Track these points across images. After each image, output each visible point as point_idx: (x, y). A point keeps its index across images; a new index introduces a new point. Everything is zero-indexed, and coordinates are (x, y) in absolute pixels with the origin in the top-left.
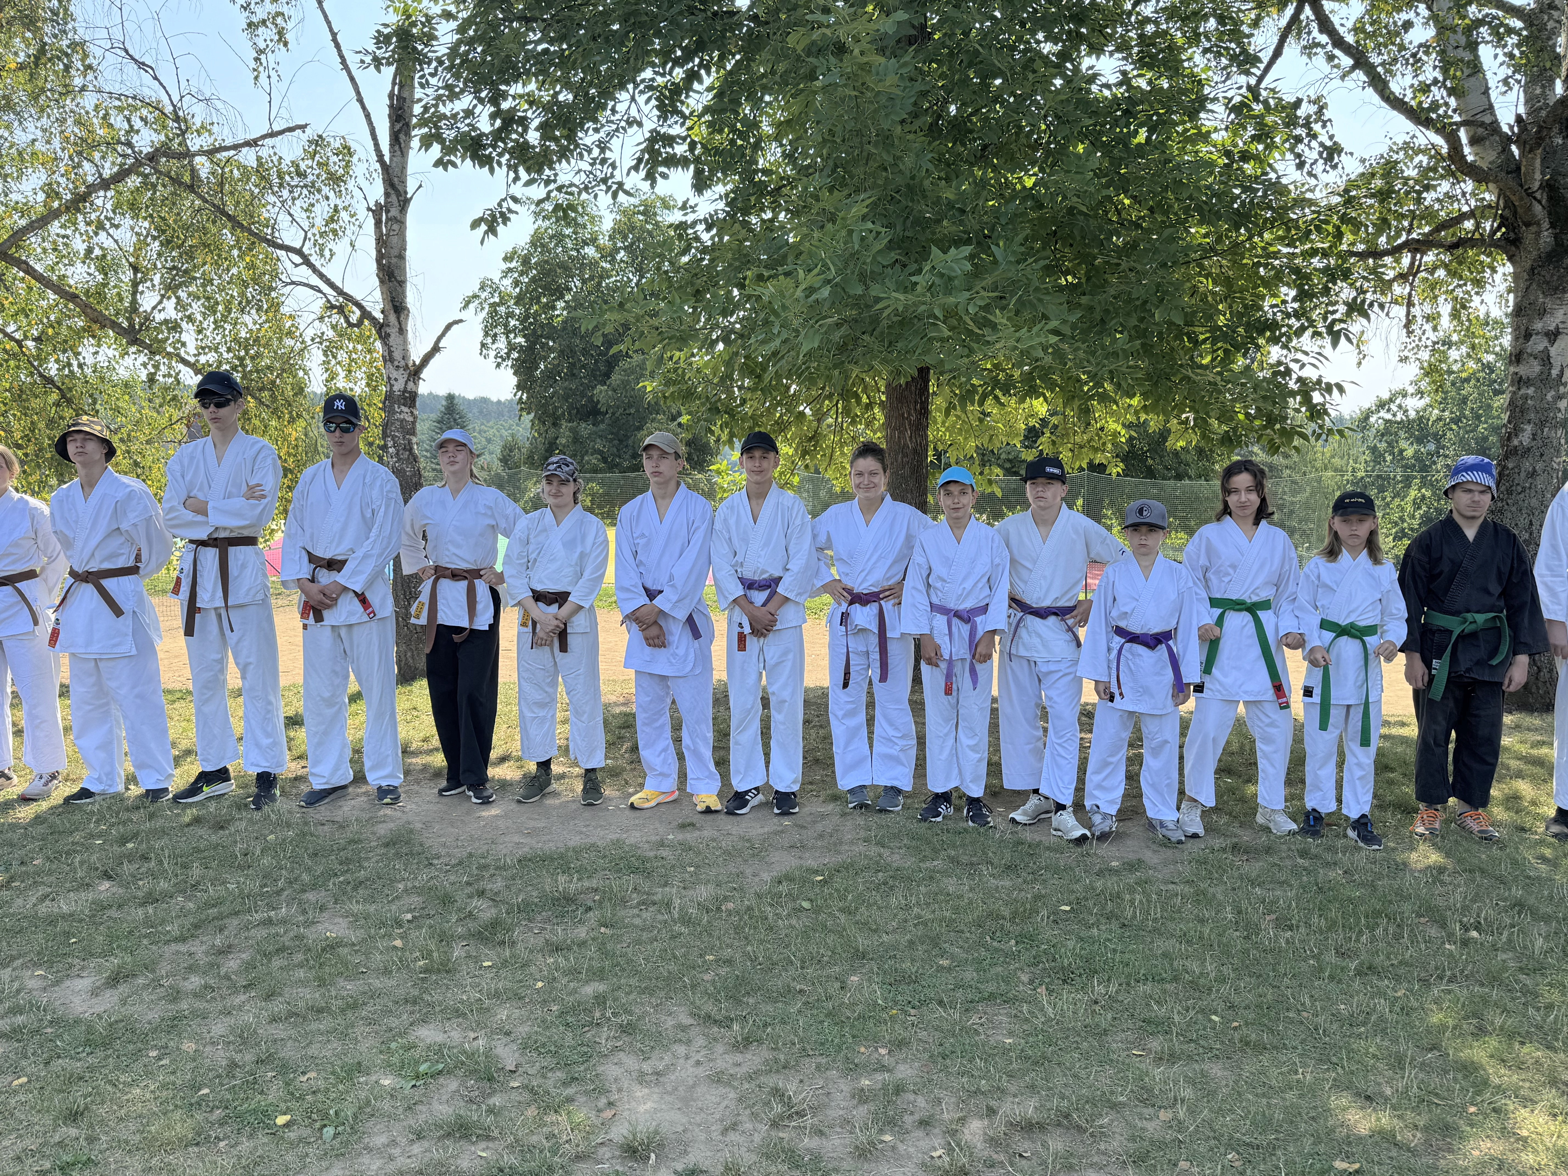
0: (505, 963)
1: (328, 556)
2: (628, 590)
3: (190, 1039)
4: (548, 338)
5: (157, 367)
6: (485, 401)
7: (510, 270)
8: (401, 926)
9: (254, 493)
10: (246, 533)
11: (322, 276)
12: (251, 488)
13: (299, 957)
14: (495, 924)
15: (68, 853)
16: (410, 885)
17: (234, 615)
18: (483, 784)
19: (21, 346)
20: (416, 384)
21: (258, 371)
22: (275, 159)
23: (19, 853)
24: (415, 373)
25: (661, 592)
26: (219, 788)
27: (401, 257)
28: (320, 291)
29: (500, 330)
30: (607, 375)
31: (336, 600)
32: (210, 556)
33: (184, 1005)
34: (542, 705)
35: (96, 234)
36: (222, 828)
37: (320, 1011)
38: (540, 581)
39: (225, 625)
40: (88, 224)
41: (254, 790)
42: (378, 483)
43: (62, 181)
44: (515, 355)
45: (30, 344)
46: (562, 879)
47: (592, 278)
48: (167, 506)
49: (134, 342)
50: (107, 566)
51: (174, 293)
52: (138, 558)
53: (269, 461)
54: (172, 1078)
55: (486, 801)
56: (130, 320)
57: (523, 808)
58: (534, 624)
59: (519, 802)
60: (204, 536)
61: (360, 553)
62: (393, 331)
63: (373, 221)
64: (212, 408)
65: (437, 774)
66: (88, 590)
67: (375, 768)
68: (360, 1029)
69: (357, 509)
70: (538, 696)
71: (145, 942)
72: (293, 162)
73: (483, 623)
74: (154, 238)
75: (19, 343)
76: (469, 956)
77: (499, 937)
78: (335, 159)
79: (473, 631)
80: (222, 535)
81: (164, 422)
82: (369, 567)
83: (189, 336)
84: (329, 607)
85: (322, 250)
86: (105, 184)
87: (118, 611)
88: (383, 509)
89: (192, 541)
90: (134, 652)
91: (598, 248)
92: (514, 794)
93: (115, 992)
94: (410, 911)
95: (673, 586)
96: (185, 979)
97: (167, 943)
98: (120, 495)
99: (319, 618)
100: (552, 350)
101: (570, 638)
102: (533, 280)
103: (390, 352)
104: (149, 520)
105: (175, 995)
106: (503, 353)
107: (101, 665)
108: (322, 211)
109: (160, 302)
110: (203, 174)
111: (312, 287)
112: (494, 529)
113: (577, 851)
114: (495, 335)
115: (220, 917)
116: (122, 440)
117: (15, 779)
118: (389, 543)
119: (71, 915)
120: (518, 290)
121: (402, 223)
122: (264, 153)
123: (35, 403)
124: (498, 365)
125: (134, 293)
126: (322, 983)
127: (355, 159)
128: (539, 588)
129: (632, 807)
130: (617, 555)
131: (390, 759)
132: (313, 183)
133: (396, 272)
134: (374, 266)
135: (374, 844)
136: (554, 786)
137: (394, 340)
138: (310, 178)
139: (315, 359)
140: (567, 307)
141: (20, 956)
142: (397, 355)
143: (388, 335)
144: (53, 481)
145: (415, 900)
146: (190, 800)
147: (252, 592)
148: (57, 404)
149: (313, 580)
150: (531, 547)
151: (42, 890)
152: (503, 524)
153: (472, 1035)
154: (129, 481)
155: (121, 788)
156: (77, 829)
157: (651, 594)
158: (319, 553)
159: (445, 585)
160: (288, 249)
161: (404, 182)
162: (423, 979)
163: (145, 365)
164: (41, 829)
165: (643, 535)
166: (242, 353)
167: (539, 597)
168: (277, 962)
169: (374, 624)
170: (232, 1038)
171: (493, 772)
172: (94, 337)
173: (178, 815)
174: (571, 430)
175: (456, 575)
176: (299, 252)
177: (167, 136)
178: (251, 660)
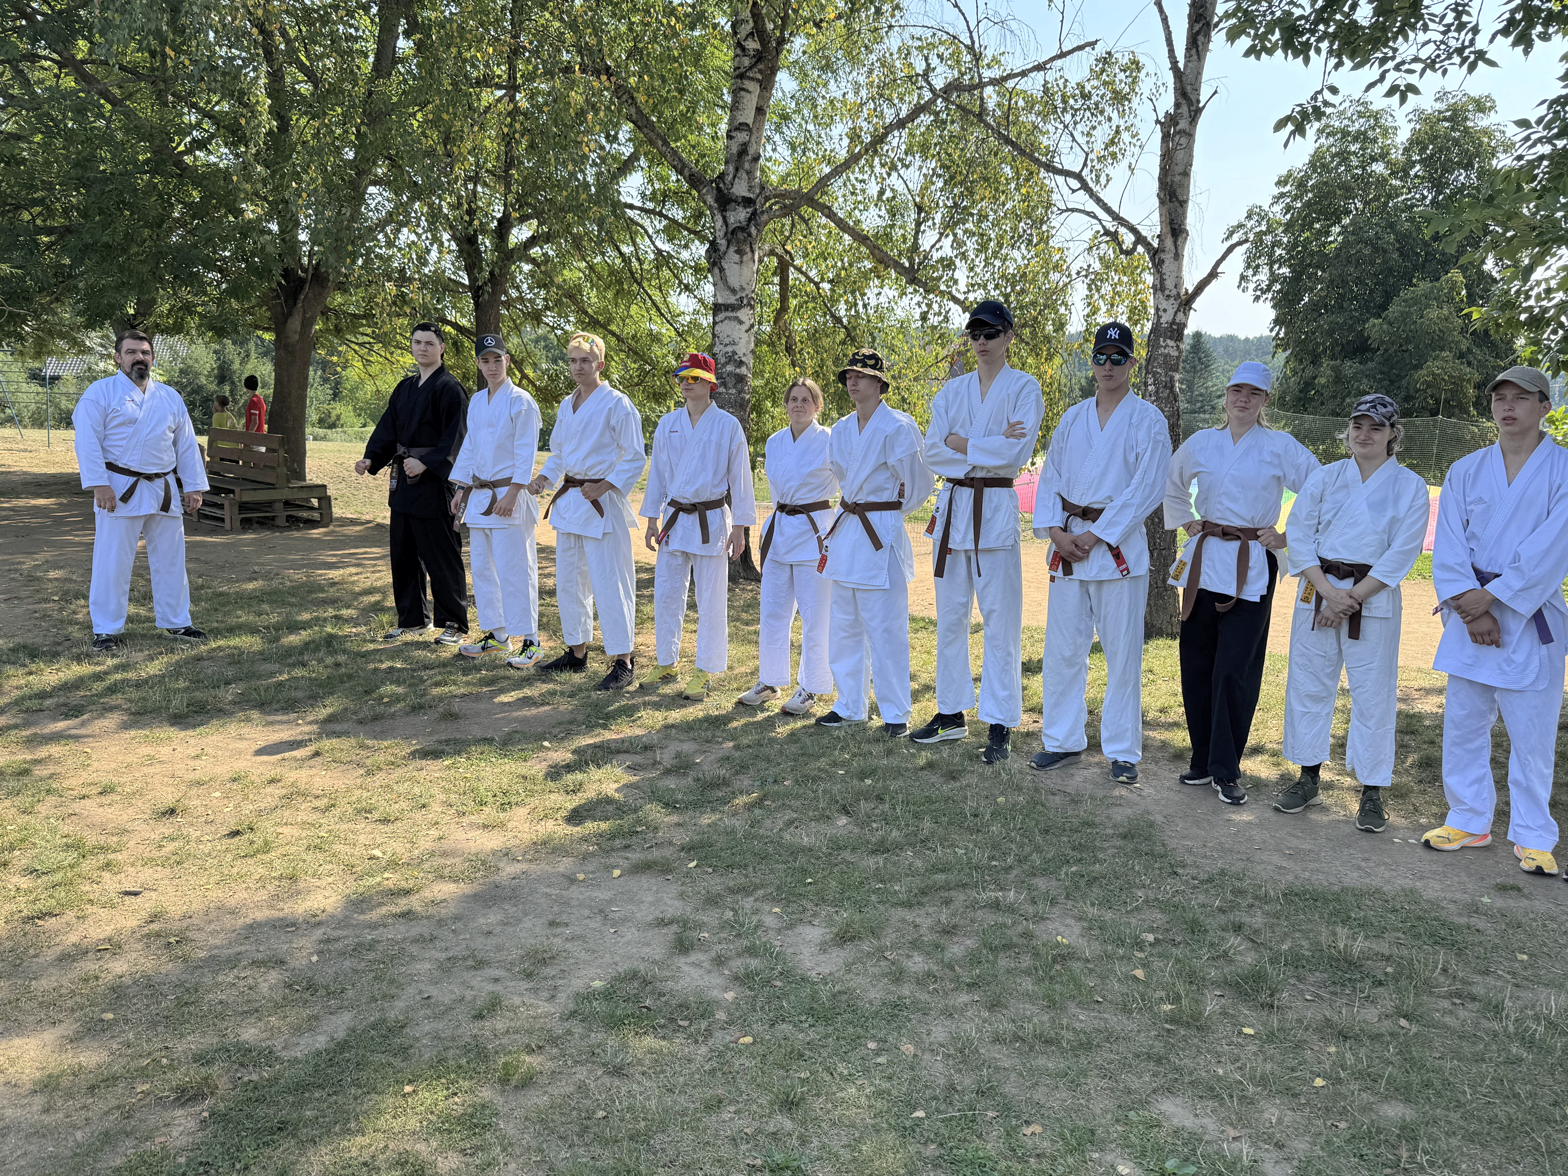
0: (1271, 1037)
1: (1083, 503)
2: (1450, 569)
3: (911, 1040)
4: (1318, 267)
5: (929, 306)
6: (1232, 338)
7: (1282, 195)
8: (1141, 950)
9: (1014, 431)
10: (1002, 474)
11: (1099, 201)
12: (1012, 426)
13: (1027, 961)
14: (1257, 977)
15: (814, 780)
16: (1152, 896)
17: (984, 561)
18: (1234, 781)
19: (818, 288)
20: (1186, 315)
21: (1021, 308)
22: (1061, 83)
23: (773, 771)
24: (1187, 302)
25: (1497, 576)
26: (952, 733)
27: (1186, 174)
28: (1095, 217)
29: (1263, 260)
30: (1384, 307)
31: (1088, 552)
32: (966, 495)
33: (906, 990)
34: (1316, 699)
35: (889, 175)
36: (954, 778)
37: (1048, 1042)
38: (1333, 549)
39: (974, 570)
40: (883, 165)
41: (985, 740)
42: (1146, 424)
43: (864, 124)
44: (1277, 287)
45: (826, 286)
46: (1342, 932)
47: (1376, 198)
48: (929, 442)
49: (912, 281)
50: (872, 499)
51: (952, 231)
52: (901, 494)
53: (1033, 397)
54: (888, 1085)
55: (1236, 802)
56: (911, 260)
57: (1282, 819)
58: (1319, 599)
59: (1277, 809)
60: (961, 475)
61: (1118, 502)
62: (1168, 257)
63: (1160, 135)
64: (982, 340)
65: (1178, 756)
66: (853, 522)
67: (1113, 739)
68: (1093, 1082)
69: (1119, 453)
70: (1313, 688)
71: (874, 898)
72: (1078, 84)
73: (1253, 593)
74: (939, 176)
75: (817, 284)
76: (1224, 1014)
77: (1264, 997)
78: (1122, 76)
79: (1240, 601)
80: (980, 474)
81: (931, 360)
82: (1127, 518)
83: (961, 274)
84: (1080, 559)
85: (1098, 177)
86: (901, 124)
87: (877, 544)
88: (1148, 453)
89: (949, 480)
90: (887, 586)
91: (1389, 164)
92: (1270, 798)
93: (842, 954)
94: (1151, 930)
95: (1517, 569)
96: (909, 957)
97: (894, 905)
98: (890, 429)
99: (1068, 571)
100: (1320, 280)
101: (1364, 623)
102: (1308, 205)
103: (1162, 281)
104: (913, 456)
105: (898, 976)
106: (1264, 286)
107: (858, 594)
108: (1103, 134)
109: (939, 240)
110: (991, 105)
111: (1088, 214)
112: (1279, 482)
113: (1359, 894)
114: (1258, 266)
115: (947, 887)
116: (893, 377)
117: (779, 692)
118: (1152, 492)
119: (810, 850)
120: (1288, 216)
121: (1190, 135)
122: (1051, 76)
123: (826, 342)
124: (1257, 298)
125: (917, 232)
126: (1052, 1004)
127: (1142, 75)
128: (1330, 556)
129: (1427, 844)
130: (1439, 523)
131: (1129, 734)
132: (1097, 104)
133: (1178, 191)
134: (1156, 185)
135: (1110, 831)
136: (1322, 797)
137: (1168, 267)
138: (1095, 98)
139: (1079, 291)
140: (1344, 230)
141: (763, 886)
142: (1169, 284)
143: (1162, 262)
144: (835, 415)
145: (1158, 917)
146: (925, 741)
147: (1003, 537)
148: (843, 343)
149: (1065, 529)
150: (1325, 506)
151: (790, 815)
152: (1292, 476)
153: (1232, 1133)
154: (898, 414)
155: (864, 716)
156: (823, 755)
157: (1483, 578)
158: (1075, 500)
159: (1213, 544)
160: (1067, 174)
161: (1197, 90)
162: (1168, 1031)
163: (919, 304)
164: (794, 749)
165: (1480, 500)
166: (1009, 290)
167: (1328, 567)
168: (1004, 962)
169: (1125, 583)
170: (952, 1052)
171: (1247, 765)
172: (878, 277)
173: (913, 755)
174: (1333, 368)
175: (1227, 534)
176: (1078, 176)
177: (960, 72)
178: (995, 607)
